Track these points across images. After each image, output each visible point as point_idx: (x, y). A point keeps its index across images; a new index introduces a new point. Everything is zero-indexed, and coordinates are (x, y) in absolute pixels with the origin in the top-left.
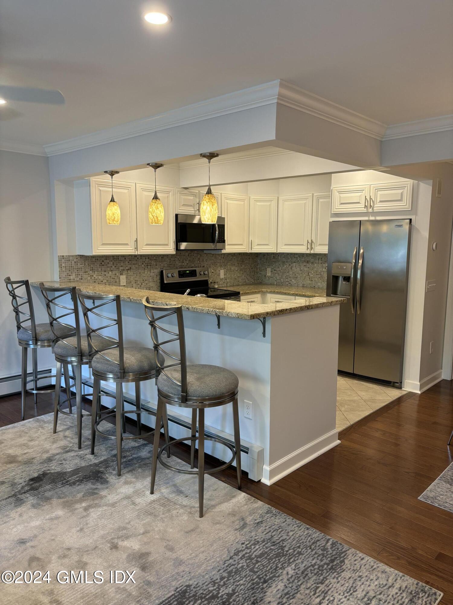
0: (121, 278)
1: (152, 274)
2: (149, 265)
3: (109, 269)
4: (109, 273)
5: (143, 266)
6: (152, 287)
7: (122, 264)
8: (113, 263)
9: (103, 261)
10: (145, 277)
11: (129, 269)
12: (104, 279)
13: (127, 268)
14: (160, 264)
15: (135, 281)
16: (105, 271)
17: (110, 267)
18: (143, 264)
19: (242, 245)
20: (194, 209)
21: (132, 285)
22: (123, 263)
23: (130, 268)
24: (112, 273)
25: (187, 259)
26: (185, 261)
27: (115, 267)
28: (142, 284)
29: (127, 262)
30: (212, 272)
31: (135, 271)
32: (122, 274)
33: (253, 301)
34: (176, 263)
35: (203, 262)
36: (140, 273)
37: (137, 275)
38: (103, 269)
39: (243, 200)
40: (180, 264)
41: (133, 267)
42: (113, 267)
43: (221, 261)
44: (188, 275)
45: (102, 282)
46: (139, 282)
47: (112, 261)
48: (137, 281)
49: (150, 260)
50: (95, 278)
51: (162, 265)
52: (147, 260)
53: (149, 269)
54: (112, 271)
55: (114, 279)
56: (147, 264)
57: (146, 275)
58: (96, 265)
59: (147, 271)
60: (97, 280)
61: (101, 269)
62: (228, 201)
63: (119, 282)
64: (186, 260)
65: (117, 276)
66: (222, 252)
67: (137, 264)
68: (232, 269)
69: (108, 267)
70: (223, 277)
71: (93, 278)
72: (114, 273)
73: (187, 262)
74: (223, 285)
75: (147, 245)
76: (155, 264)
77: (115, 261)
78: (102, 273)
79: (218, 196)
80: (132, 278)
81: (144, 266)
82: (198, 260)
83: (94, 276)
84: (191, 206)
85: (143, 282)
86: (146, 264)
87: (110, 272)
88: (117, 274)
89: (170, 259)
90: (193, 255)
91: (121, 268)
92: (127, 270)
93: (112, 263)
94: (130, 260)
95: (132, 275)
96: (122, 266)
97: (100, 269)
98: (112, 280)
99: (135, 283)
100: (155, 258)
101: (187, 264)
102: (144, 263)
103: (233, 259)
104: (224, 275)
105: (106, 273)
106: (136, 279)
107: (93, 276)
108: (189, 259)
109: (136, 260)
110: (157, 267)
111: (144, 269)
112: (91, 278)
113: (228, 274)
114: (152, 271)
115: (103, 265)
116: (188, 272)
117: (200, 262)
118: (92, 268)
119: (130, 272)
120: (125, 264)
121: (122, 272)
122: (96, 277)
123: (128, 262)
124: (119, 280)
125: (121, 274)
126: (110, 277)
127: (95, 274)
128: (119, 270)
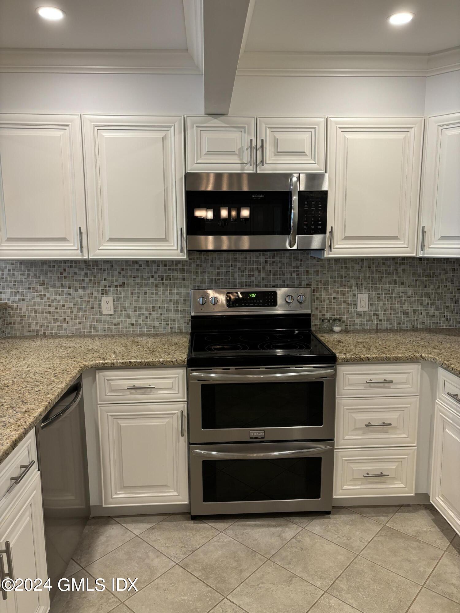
0: (103, 302)
1: (173, 297)
2: (166, 280)
3: (77, 284)
4: (77, 291)
5: (152, 280)
6: (174, 320)
7: (105, 276)
8: (87, 273)
9: (65, 270)
10: (157, 300)
11: (120, 286)
12: (67, 302)
13: (116, 283)
14: (194, 277)
15: (135, 307)
16: (69, 288)
17: (80, 280)
18: (152, 276)
19: (396, 238)
20: (241, 160)
21: (129, 314)
22: (108, 273)
23: (124, 283)
24: (84, 291)
25: (263, 268)
26: (256, 273)
27: (91, 280)
28: (150, 314)
29: (116, 273)
30: (334, 298)
31: (134, 290)
32: (106, 294)
33: (388, 380)
34: (233, 276)
35: (307, 275)
36: (146, 293)
37: (138, 297)
38: (66, 283)
39: (406, 130)
40: (243, 279)
41: (130, 281)
42: (87, 280)
43: (362, 275)
44: (254, 303)
45: (64, 306)
46: (143, 311)
47: (83, 270)
48: (139, 307)
49: (169, 269)
50: (48, 298)
51: (198, 280)
52: (162, 269)
53: (167, 286)
54: (84, 287)
55: (89, 301)
56: (163, 276)
57: (160, 297)
58: (51, 277)
59: (163, 290)
60: (53, 302)
61: (62, 284)
62: (349, 136)
63: (100, 308)
64: (259, 272)
65: (96, 298)
66: (326, 256)
67: (138, 277)
68: (396, 291)
69: (76, 281)
70: (366, 309)
71: (45, 298)
72: (88, 291)
73: (263, 275)
74: (367, 327)
75: (111, 240)
76: (181, 277)
77: (90, 270)
78: (62, 291)
79: (318, 124)
80: (128, 301)
81: (156, 280)
82: (294, 271)
83: (48, 295)
84: (232, 153)
85: (153, 311)
86: (159, 276)
87: (80, 291)
88: (96, 294)
89: (218, 269)
90: (280, 261)
91: (103, 283)
92: (117, 287)
93: (83, 273)
94: (123, 269)
95: (128, 297)
96: (105, 280)
97: (58, 284)
98: (85, 304)
99: (136, 311)
100: (180, 266)
101: (263, 279)
102: (156, 276)
103: (400, 270)
104: (370, 304)
105: (71, 291)
106: (137, 304)
107: (45, 295)
108: (267, 268)
109: (137, 270)
110: (186, 282)
111: (156, 286)
112: (42, 299)
113: (381, 304)
114: (174, 291)
115: (65, 277)
116: (254, 295)
117: (297, 275)
118: (43, 281)
119: (124, 291)
120: (113, 276)
121: (106, 290)
122: (52, 298)
123: (119, 273)
124: (100, 304)
125: (103, 294)
126: (81, 298)
127: (48, 292)
128: (98, 287)
